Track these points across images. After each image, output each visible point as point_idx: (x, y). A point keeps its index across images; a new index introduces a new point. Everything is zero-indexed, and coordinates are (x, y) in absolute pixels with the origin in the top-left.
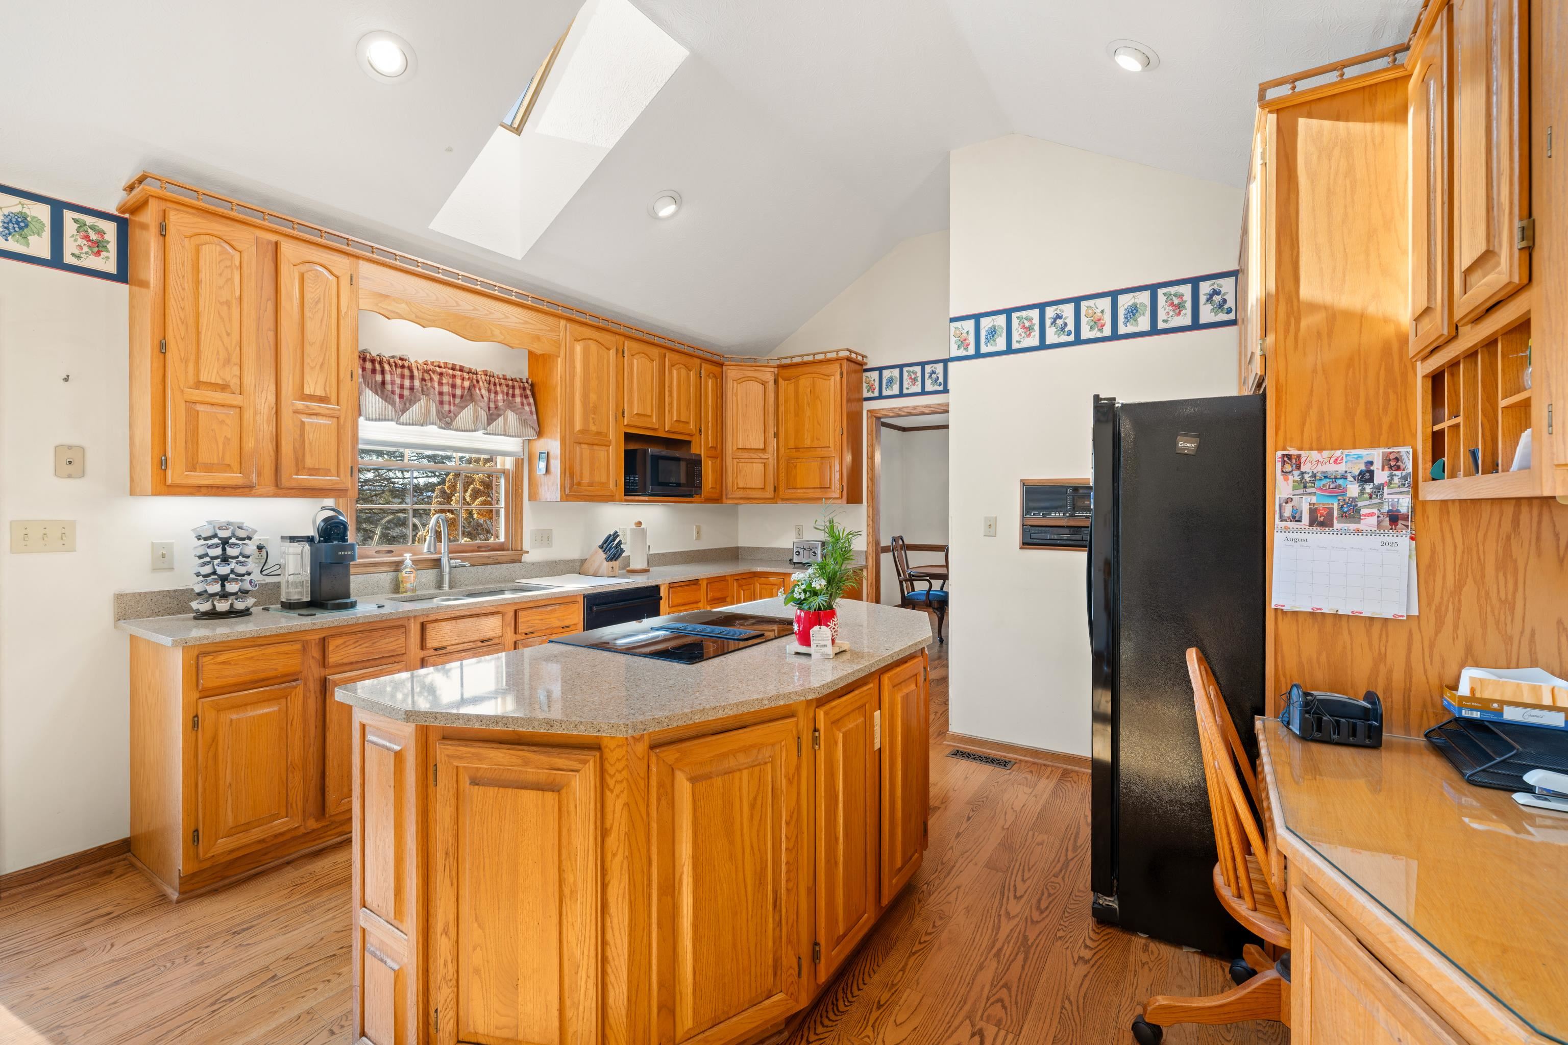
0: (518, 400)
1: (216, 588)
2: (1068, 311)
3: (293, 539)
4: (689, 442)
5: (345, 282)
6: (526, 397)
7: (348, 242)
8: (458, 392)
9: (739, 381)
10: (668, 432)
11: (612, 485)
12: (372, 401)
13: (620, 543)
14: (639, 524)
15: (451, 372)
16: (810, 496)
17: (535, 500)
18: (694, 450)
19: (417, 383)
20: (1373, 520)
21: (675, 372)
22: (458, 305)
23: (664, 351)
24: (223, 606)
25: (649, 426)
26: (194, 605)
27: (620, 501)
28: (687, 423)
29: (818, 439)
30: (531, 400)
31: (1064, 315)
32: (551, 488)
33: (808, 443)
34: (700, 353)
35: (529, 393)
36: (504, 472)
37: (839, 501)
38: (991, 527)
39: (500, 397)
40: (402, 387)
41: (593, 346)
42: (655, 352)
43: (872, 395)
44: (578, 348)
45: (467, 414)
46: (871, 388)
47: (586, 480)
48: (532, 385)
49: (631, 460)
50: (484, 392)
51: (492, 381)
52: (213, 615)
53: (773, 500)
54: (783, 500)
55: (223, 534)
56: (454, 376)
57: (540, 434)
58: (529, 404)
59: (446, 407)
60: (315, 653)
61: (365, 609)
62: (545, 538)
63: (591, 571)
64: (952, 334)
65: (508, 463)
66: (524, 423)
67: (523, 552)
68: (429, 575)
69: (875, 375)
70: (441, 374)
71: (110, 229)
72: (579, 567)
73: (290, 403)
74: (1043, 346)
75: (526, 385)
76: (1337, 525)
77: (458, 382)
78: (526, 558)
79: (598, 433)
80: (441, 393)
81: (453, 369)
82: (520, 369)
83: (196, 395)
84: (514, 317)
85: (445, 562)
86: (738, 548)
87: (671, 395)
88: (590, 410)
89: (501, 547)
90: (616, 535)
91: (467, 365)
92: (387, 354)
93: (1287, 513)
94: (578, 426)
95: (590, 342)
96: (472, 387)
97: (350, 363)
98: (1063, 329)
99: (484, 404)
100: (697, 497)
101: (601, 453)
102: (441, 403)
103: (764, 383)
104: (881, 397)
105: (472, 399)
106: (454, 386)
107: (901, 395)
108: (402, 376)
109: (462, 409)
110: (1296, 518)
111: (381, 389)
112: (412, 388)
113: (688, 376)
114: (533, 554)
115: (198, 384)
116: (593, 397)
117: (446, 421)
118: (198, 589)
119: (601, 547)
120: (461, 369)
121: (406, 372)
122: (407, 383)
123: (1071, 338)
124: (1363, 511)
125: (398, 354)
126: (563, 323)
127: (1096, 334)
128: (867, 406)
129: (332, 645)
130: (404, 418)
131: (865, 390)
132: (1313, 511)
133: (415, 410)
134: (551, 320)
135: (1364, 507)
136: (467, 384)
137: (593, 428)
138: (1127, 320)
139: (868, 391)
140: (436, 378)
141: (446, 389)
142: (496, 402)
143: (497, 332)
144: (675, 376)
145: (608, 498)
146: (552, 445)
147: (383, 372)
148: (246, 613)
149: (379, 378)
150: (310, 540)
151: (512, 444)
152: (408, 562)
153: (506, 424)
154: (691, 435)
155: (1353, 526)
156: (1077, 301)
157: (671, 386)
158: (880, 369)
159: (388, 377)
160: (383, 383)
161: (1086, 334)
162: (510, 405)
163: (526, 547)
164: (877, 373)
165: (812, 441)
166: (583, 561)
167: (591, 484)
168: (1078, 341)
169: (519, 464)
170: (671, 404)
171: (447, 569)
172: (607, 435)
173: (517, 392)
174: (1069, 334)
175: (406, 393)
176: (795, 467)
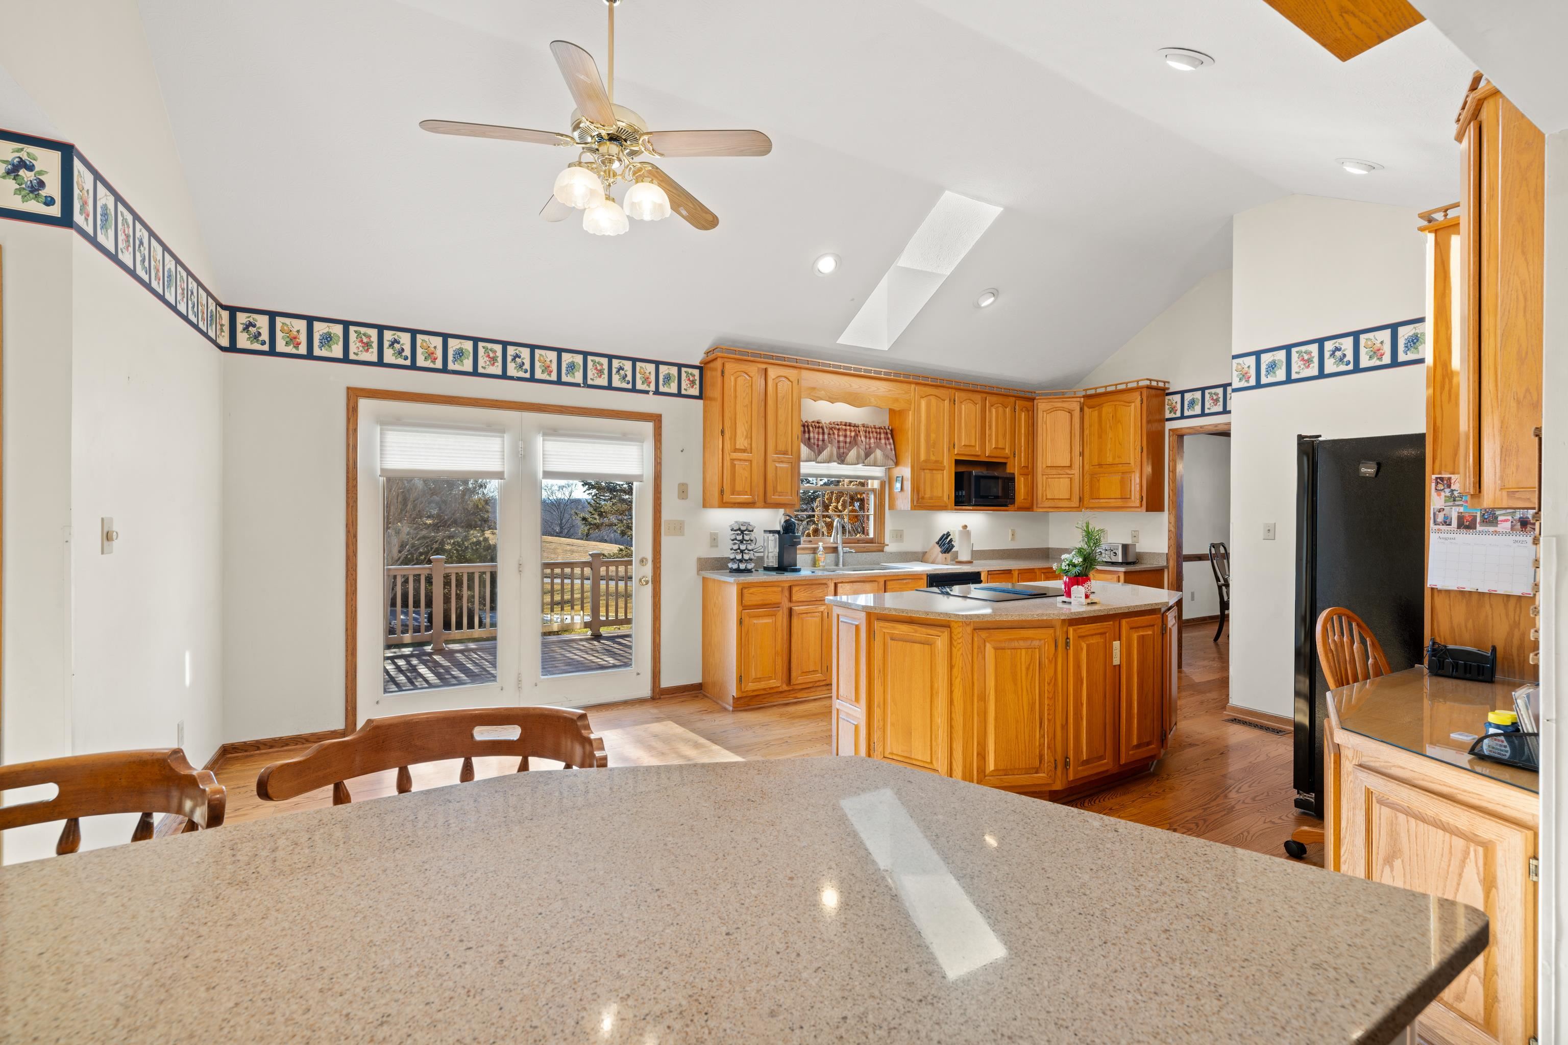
0: (883, 441)
1: (739, 557)
2: (1347, 344)
3: (770, 532)
4: (1005, 464)
5: (795, 384)
6: (888, 439)
7: (796, 361)
8: (848, 440)
9: (1049, 411)
10: (988, 457)
11: (945, 498)
12: (804, 450)
13: (951, 540)
14: (965, 527)
15: (844, 427)
16: (1112, 505)
17: (893, 509)
18: (1009, 470)
19: (826, 437)
20: (1508, 525)
21: (994, 411)
22: (851, 386)
23: (985, 395)
24: (742, 566)
25: (973, 453)
26: (729, 566)
27: (952, 509)
28: (1004, 449)
29: (1119, 457)
30: (891, 441)
31: (1343, 347)
32: (904, 502)
33: (1110, 460)
34: (1015, 393)
35: (890, 436)
36: (873, 490)
37: (1139, 510)
38: (1270, 532)
39: (872, 441)
40: (818, 440)
41: (933, 400)
42: (978, 397)
43: (1174, 416)
44: (923, 403)
45: (852, 454)
46: (1173, 410)
47: (928, 495)
48: (892, 431)
49: (960, 480)
50: (863, 438)
51: (868, 430)
52: (738, 571)
53: (1078, 508)
54: (1087, 508)
55: (742, 528)
56: (846, 430)
57: (897, 464)
58: (890, 444)
59: (842, 450)
60: (787, 593)
61: (805, 573)
62: (899, 536)
63: (931, 560)
64: (1234, 368)
65: (876, 484)
66: (886, 457)
67: (884, 545)
68: (831, 556)
69: (1178, 398)
70: (839, 430)
71: (696, 372)
72: (922, 557)
73: (772, 456)
74: (1322, 375)
75: (888, 431)
76: (1479, 528)
77: (848, 433)
78: (887, 549)
79: (936, 462)
80: (839, 442)
81: (845, 425)
82: (883, 421)
83: (735, 455)
84: (881, 388)
85: (840, 549)
86: (1049, 548)
87: (990, 428)
88: (931, 446)
89: (871, 541)
90: (948, 535)
91: (853, 422)
92: (810, 420)
93: (1440, 518)
94: (923, 457)
95: (931, 397)
96: (856, 435)
97: (797, 429)
98: (1341, 360)
99: (863, 447)
100: (1011, 507)
101: (938, 475)
102: (839, 448)
103: (1070, 412)
104: (1183, 417)
105: (856, 444)
106: (845, 436)
107: (1203, 414)
108: (818, 433)
109: (850, 451)
110: (1447, 522)
111: (808, 442)
112: (823, 440)
113: (1004, 412)
114: (891, 547)
115: (736, 450)
116: (933, 436)
117: (841, 459)
119: (938, 543)
120: (850, 425)
121: (821, 430)
122: (821, 437)
123: (1351, 367)
124: (1500, 518)
125: (816, 419)
126: (913, 386)
127: (1375, 362)
128: (1169, 425)
129: (795, 589)
130: (819, 459)
131: (1167, 412)
132: (1461, 519)
133: (825, 454)
134: (905, 386)
135: (1501, 515)
136: (853, 434)
137: (933, 458)
138: (1407, 348)
139: (1170, 412)
140: (836, 432)
141: (841, 439)
142: (870, 444)
143: (873, 400)
144: (993, 414)
145: (943, 508)
146: (905, 471)
147: (809, 432)
148: (751, 571)
149: (807, 435)
150: (778, 532)
151: (878, 472)
152: (821, 549)
153: (875, 458)
154: (1007, 458)
155: (1492, 529)
156: (1356, 335)
157: (990, 422)
158: (1182, 393)
159: (812, 435)
160: (809, 439)
161: (1364, 362)
162: (878, 446)
163: (886, 542)
164: (1179, 396)
165: (1114, 459)
166: (925, 553)
167: (931, 498)
168: (1357, 369)
169: (883, 484)
170: (990, 435)
171: (841, 554)
172: (942, 462)
173: (883, 436)
174: (1348, 363)
175: (820, 443)
176: (1098, 481)
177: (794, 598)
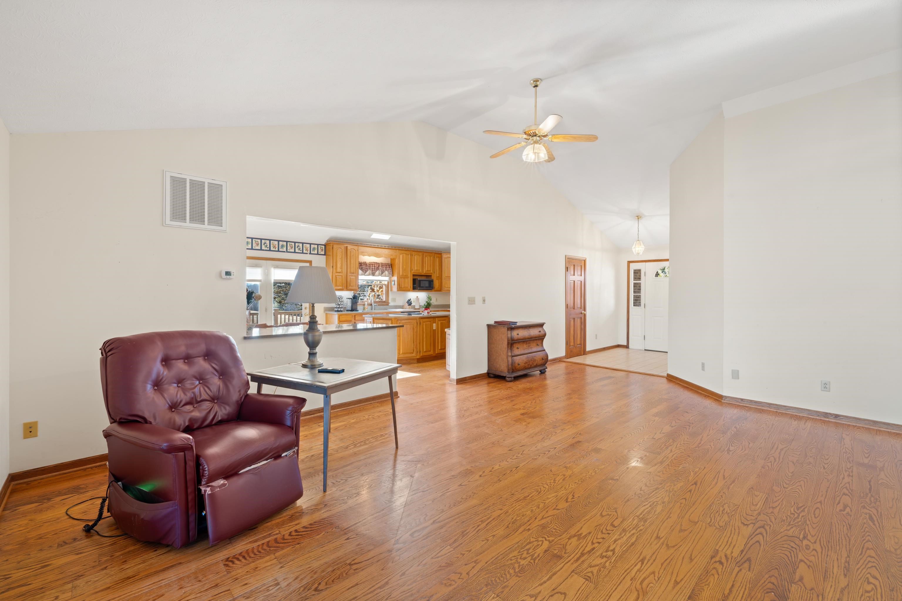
0: (388, 268)
1: (338, 306)
3: (349, 298)
4: (431, 276)
5: (357, 251)
6: (390, 267)
7: (357, 244)
8: (376, 268)
10: (424, 273)
11: (409, 288)
12: (360, 272)
13: (411, 301)
14: (417, 297)
17: (392, 291)
18: (432, 278)
19: (368, 267)
21: (427, 258)
23: (423, 253)
24: (339, 309)
25: (419, 272)
26: (335, 309)
27: (412, 291)
28: (430, 271)
30: (391, 268)
32: (395, 288)
34: (435, 252)
35: (390, 266)
36: (385, 285)
39: (384, 268)
40: (365, 268)
41: (404, 255)
42: (421, 254)
44: (401, 256)
45: (377, 273)
47: (403, 287)
48: (391, 265)
49: (414, 281)
50: (381, 268)
51: (383, 265)
52: (338, 311)
55: (339, 297)
56: (375, 265)
57: (393, 276)
59: (373, 272)
60: (354, 317)
61: (360, 311)
62: (394, 300)
63: (405, 308)
65: (386, 283)
66: (389, 273)
67: (389, 303)
68: (370, 307)
70: (372, 265)
71: (324, 247)
72: (402, 307)
73: (349, 274)
77: (376, 266)
78: (390, 304)
79: (406, 275)
80: (372, 269)
82: (388, 261)
83: (337, 274)
84: (386, 251)
85: (373, 304)
87: (425, 264)
88: (404, 270)
89: (384, 302)
90: (410, 300)
91: (377, 262)
92: (362, 262)
94: (401, 274)
95: (404, 254)
96: (378, 266)
97: (358, 265)
99: (381, 270)
100: (433, 290)
101: (406, 280)
102: (372, 271)
105: (378, 269)
106: (375, 267)
108: (365, 266)
111: (362, 269)
112: (367, 268)
113: (431, 258)
114: (391, 304)
116: (405, 267)
117: (373, 274)
118: (336, 307)
119: (407, 302)
120: (376, 263)
121: (366, 265)
122: (366, 267)
125: (364, 261)
126: (397, 250)
129: (356, 316)
130: (366, 274)
133: (368, 273)
134: (395, 250)
136: (377, 266)
137: (405, 274)
140: (371, 265)
141: (373, 268)
142: (383, 269)
143: (383, 255)
144: (426, 259)
145: (409, 291)
146: (395, 278)
147: (362, 266)
148: (342, 311)
149: (361, 267)
150: (351, 299)
151: (387, 278)
152: (366, 304)
153: (385, 274)
154: (432, 274)
157: (425, 262)
159: (363, 267)
160: (362, 268)
162: (386, 270)
163: (390, 302)
166: (403, 306)
167: (404, 287)
169: (388, 283)
170: (425, 266)
171: (373, 306)
172: (408, 275)
173: (388, 266)
175: (366, 269)
177: (356, 319)
